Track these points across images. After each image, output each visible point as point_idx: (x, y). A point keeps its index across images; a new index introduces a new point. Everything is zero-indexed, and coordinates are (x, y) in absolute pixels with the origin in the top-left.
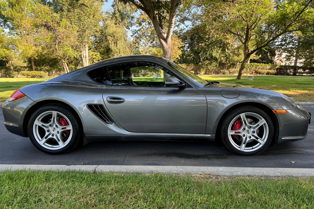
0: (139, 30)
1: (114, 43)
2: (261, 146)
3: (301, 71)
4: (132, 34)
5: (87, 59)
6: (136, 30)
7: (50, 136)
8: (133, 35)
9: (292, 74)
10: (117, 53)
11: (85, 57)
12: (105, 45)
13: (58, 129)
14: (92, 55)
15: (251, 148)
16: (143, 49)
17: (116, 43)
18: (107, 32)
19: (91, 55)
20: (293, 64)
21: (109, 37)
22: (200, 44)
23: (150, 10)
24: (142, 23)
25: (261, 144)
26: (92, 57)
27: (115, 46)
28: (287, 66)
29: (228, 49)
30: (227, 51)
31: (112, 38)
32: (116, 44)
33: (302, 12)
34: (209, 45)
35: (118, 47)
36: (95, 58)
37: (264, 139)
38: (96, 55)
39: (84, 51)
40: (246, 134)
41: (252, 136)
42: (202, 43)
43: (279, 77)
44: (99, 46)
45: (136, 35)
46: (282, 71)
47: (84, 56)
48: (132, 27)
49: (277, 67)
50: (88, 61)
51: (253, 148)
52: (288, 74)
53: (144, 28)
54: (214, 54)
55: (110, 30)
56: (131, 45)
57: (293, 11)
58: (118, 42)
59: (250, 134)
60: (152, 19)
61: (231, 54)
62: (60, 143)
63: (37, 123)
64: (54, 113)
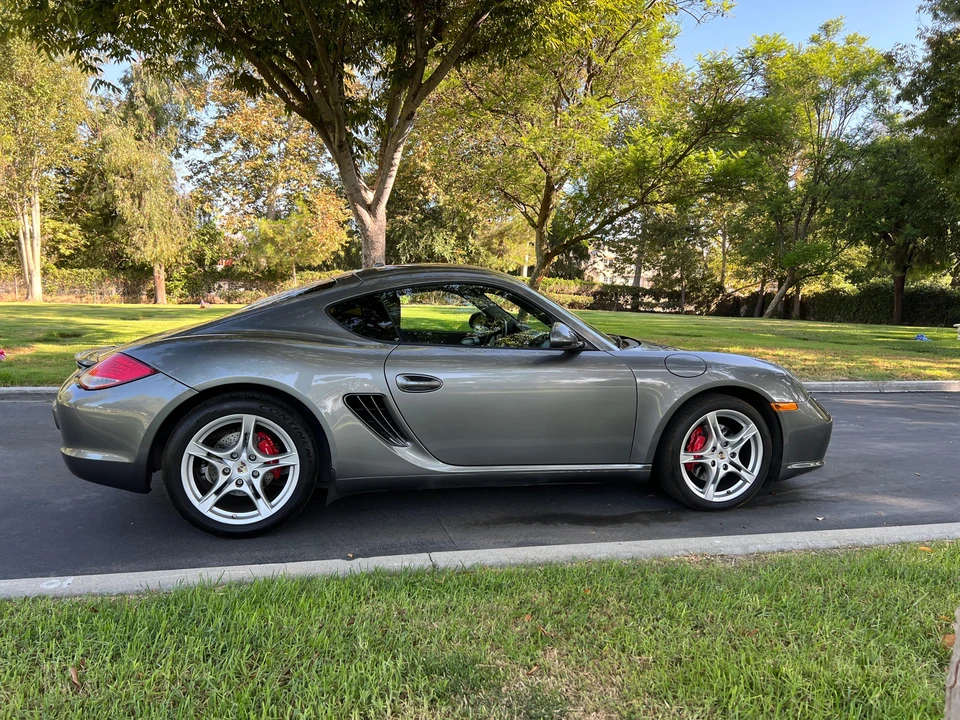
0: (215, 163)
1: (133, 196)
2: (747, 486)
3: (650, 299)
4: (190, 174)
5: (38, 242)
6: (201, 162)
8: (191, 177)
9: (629, 307)
10: (142, 228)
11: (28, 236)
12: (99, 202)
13: (252, 466)
14: (54, 230)
15: (725, 492)
16: (225, 222)
17: (138, 198)
18: (105, 160)
19: (49, 230)
20: (631, 283)
21: (111, 178)
22: (399, 218)
24: (222, 142)
25: (745, 481)
26: (51, 236)
27: (135, 208)
28: (619, 287)
29: (475, 237)
30: (471, 240)
31: (126, 181)
32: (137, 202)
33: (682, 157)
34: (424, 220)
35: (146, 210)
36: (64, 241)
37: (753, 471)
38: (66, 232)
39: (26, 217)
40: (718, 460)
41: (729, 466)
42: (404, 214)
43: (601, 314)
44: (77, 204)
45: (201, 176)
46: (606, 299)
47: (24, 234)
48: (190, 151)
49: (596, 288)
50: (38, 249)
51: (729, 493)
52: (620, 308)
53: (230, 158)
54: (438, 248)
55: (115, 154)
56: (188, 208)
57: (662, 156)
58: (146, 195)
60: (336, 147)
61: (482, 250)
62: (261, 503)
63: (195, 448)
64: (249, 421)
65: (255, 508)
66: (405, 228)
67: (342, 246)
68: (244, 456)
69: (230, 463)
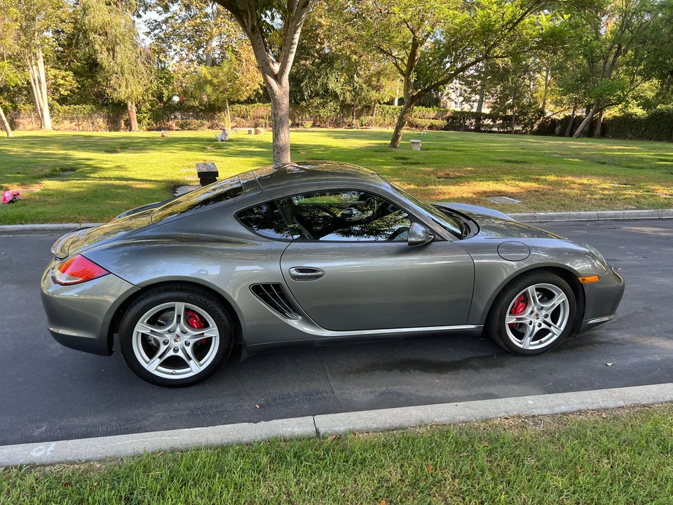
0: (166, 21)
1: (108, 50)
2: (555, 337)
3: (488, 122)
4: (148, 30)
5: (44, 85)
6: (156, 21)
7: (171, 353)
8: (149, 33)
9: (473, 128)
10: (116, 74)
11: (37, 82)
12: (84, 55)
14: (55, 76)
15: (538, 342)
16: (176, 68)
17: (112, 51)
18: (86, 22)
19: (52, 77)
20: (474, 110)
21: (92, 36)
22: (303, 62)
23: (245, 11)
24: (171, 4)
25: (554, 334)
26: (53, 81)
27: (111, 59)
28: (466, 112)
29: (359, 76)
30: (356, 79)
31: (102, 38)
32: (111, 54)
33: (519, 21)
34: (321, 64)
35: (119, 61)
36: (63, 85)
37: (560, 326)
38: (63, 78)
39: (34, 67)
40: (534, 320)
43: (452, 134)
44: (69, 56)
45: (156, 32)
46: (456, 122)
47: (34, 80)
48: (148, 12)
49: (449, 114)
50: (45, 91)
51: (541, 343)
52: (467, 129)
53: (177, 17)
54: (331, 86)
55: (93, 17)
56: (149, 58)
57: (503, 20)
58: (117, 49)
59: (541, 319)
60: (249, 30)
61: (364, 86)
62: (193, 363)
63: (142, 327)
64: (180, 307)
65: (188, 367)
66: (307, 70)
67: (261, 85)
68: (178, 331)
69: (168, 336)
